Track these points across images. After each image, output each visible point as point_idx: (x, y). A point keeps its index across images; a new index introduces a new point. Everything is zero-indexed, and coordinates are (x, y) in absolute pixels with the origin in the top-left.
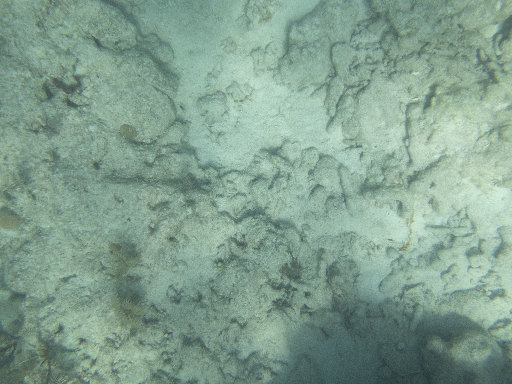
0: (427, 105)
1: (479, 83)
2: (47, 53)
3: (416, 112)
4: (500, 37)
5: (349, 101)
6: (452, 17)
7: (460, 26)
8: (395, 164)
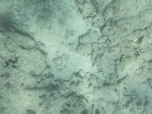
0: (121, 60)
1: (134, 54)
2: (7, 52)
3: (118, 62)
4: (138, 42)
5: (98, 59)
6: (125, 37)
7: (127, 39)
8: (113, 77)
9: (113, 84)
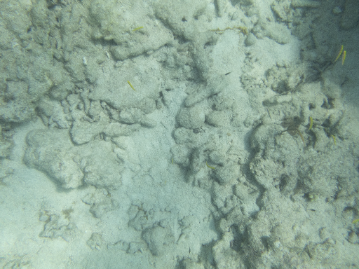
0: (113, 42)
3: (120, 51)
5: (124, 115)
8: (172, 58)
9: (193, 56)
